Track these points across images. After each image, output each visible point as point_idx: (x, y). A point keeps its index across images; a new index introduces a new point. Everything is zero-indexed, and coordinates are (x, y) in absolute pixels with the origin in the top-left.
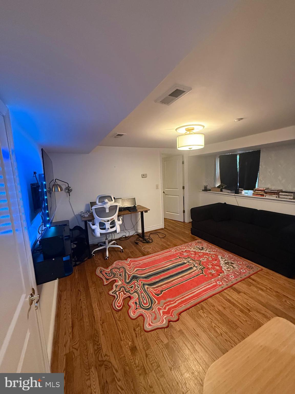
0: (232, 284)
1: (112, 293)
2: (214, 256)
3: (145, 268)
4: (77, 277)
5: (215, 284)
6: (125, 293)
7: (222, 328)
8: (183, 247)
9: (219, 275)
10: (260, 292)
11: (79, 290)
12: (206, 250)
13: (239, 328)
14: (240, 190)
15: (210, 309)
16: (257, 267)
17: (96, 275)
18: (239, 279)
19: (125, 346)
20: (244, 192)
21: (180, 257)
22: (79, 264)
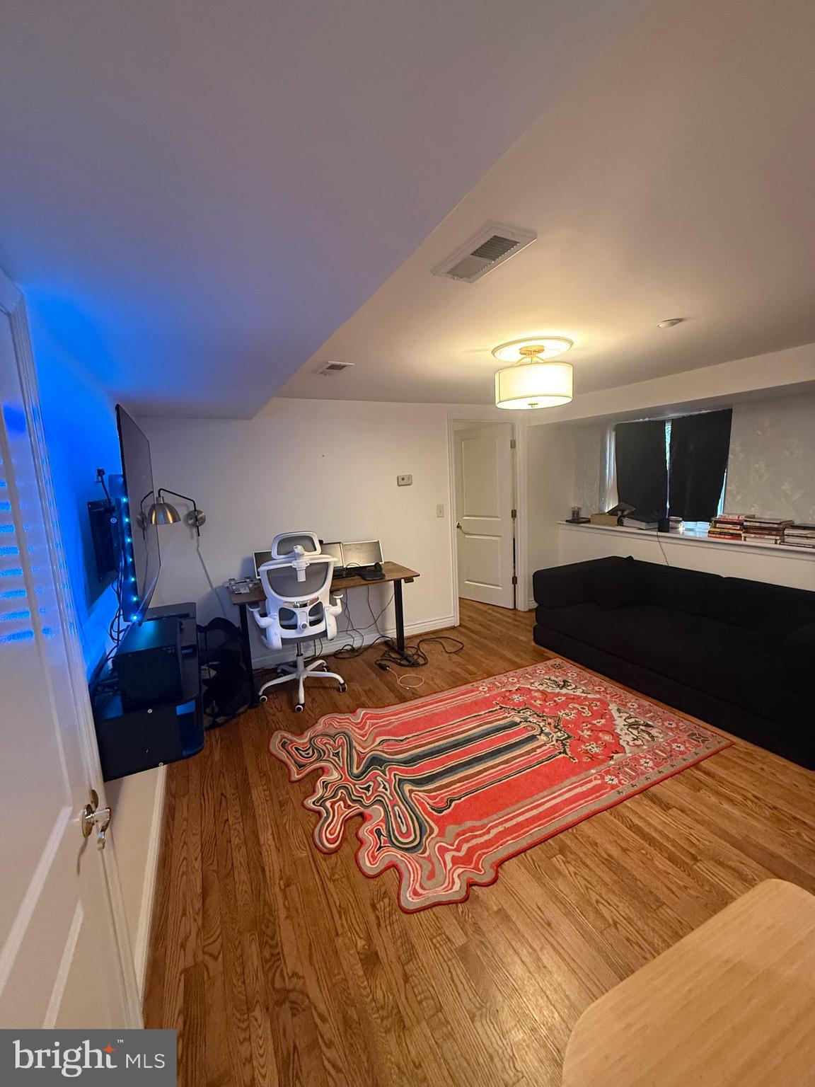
0: (647, 782)
1: (314, 803)
2: (598, 704)
3: (405, 737)
4: (217, 757)
5: (599, 782)
6: (350, 803)
7: (618, 907)
8: (510, 680)
9: (612, 758)
10: (726, 806)
11: (222, 794)
12: (576, 688)
13: (664, 907)
14: (672, 521)
15: (586, 854)
16: (717, 737)
17: (272, 754)
18: (667, 770)
19: (348, 950)
20: (684, 527)
21: (502, 708)
22: (223, 724)
